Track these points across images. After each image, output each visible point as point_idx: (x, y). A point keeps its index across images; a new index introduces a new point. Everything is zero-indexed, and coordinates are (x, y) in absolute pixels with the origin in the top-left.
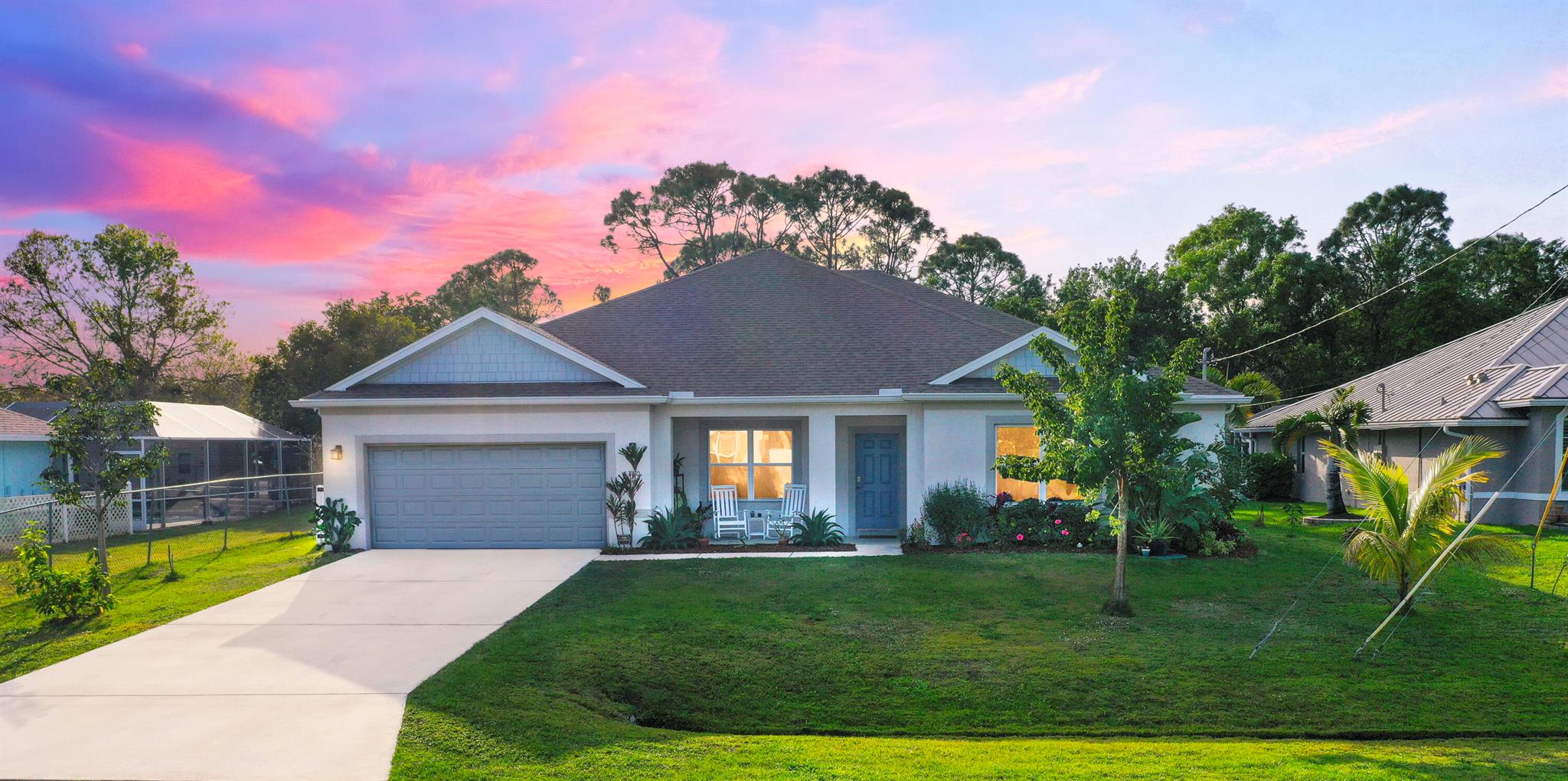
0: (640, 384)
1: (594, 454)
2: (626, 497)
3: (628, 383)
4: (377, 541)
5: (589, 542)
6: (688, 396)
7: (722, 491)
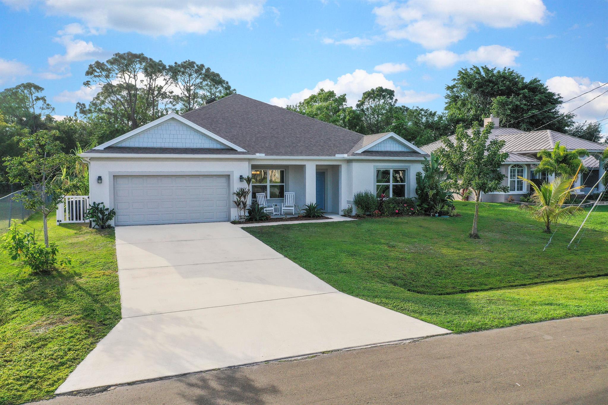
0: (244, 150)
1: (224, 180)
2: (242, 199)
3: (239, 149)
4: (118, 222)
5: (221, 219)
6: (261, 156)
7: (261, 195)
